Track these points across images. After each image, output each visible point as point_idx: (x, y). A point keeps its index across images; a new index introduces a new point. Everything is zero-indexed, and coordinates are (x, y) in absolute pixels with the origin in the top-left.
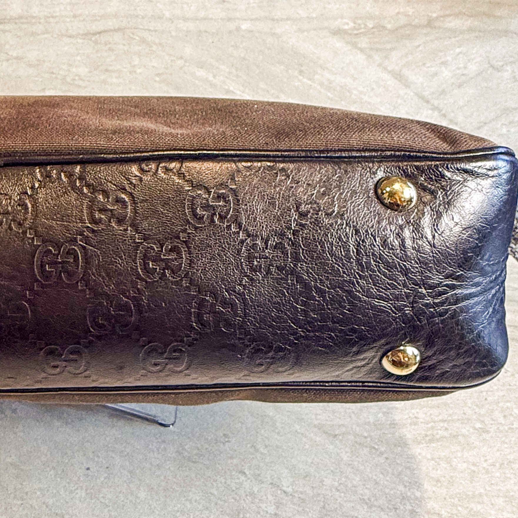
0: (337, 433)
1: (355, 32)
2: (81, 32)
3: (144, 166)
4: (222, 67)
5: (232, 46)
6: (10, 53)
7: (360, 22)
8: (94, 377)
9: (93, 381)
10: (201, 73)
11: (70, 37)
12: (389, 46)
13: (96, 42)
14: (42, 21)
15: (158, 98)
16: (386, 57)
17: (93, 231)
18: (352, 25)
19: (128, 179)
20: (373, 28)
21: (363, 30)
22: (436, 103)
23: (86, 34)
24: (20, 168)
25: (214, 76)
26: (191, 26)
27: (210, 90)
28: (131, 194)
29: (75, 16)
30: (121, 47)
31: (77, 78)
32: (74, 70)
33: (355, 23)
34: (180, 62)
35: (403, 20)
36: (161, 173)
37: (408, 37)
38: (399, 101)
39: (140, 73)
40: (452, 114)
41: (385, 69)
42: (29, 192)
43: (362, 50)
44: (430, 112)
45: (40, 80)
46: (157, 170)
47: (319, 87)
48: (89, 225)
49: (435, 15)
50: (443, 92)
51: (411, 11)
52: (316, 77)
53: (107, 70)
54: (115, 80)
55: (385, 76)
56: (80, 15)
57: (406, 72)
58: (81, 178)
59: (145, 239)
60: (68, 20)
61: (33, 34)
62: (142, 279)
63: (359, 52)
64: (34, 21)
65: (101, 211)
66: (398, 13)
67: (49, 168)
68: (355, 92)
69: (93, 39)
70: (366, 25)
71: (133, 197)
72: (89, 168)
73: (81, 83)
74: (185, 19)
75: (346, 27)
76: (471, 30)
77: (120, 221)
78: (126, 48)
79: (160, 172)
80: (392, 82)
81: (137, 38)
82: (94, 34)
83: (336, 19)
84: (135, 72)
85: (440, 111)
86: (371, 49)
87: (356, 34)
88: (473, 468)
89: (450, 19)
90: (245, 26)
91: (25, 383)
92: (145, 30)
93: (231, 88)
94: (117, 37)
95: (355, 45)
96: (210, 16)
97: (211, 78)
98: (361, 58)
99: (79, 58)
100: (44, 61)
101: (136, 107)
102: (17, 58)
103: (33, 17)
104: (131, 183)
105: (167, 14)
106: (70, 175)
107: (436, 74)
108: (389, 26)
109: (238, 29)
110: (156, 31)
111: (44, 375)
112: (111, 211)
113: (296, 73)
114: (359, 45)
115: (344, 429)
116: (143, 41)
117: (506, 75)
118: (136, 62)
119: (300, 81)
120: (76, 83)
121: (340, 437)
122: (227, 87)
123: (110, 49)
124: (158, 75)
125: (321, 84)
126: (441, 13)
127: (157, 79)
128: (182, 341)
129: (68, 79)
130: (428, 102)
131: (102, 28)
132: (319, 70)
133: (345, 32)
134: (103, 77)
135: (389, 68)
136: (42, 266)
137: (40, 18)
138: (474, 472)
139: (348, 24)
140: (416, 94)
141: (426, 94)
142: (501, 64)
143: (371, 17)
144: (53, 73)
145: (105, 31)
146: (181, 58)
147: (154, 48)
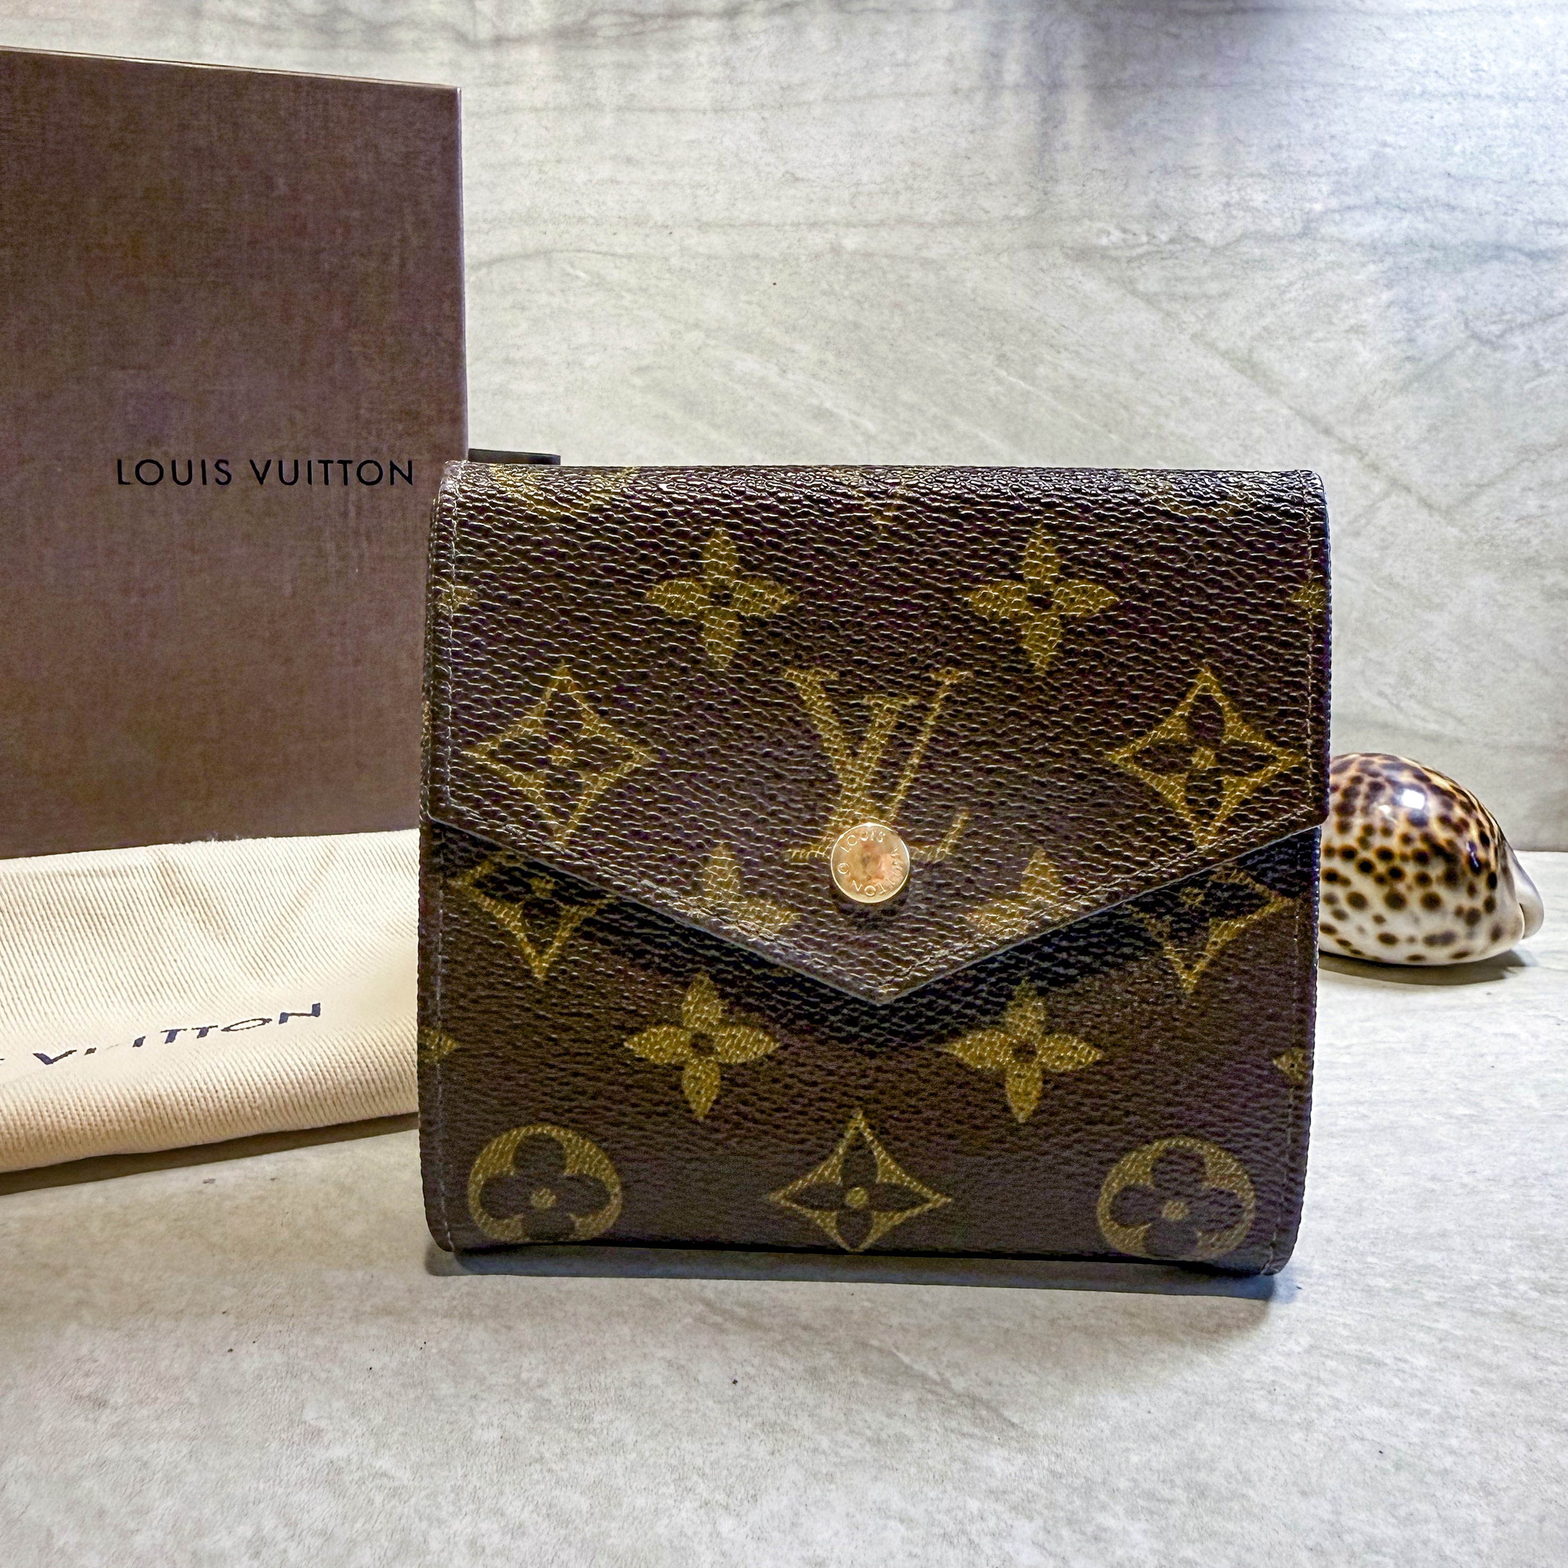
1: (1128, 253)
7: (1136, 227)
16: (1210, 316)
18: (1116, 235)
21: (1145, 249)
25: (783, 372)
33: (1124, 230)
34: (695, 337)
35: (1242, 222)
39: (595, 367)
40: (1394, 464)
41: (1211, 346)
43: (1150, 300)
47: (1048, 398)
49: (1318, 207)
52: (1041, 371)
54: (528, 387)
63: (1141, 304)
66: (1228, 204)
68: (1142, 409)
70: (1151, 235)
83: (1077, 220)
84: (581, 364)
85: (1361, 455)
86: (1172, 297)
89: (1356, 216)
92: (605, 254)
94: (533, 273)
95: (1129, 288)
96: (765, 217)
97: (773, 377)
98: (1148, 319)
105: (658, 215)
107: (1337, 360)
109: (836, 250)
110: (630, 257)
114: (1140, 287)
116: (599, 282)
119: (999, 381)
123: (517, 306)
124: (640, 370)
126: (1336, 204)
127: (637, 381)
131: (496, 252)
132: (1048, 355)
133: (1104, 254)
139: (1108, 234)
141: (1322, 409)
143: (1162, 215)
145: (500, 260)
147: (628, 300)
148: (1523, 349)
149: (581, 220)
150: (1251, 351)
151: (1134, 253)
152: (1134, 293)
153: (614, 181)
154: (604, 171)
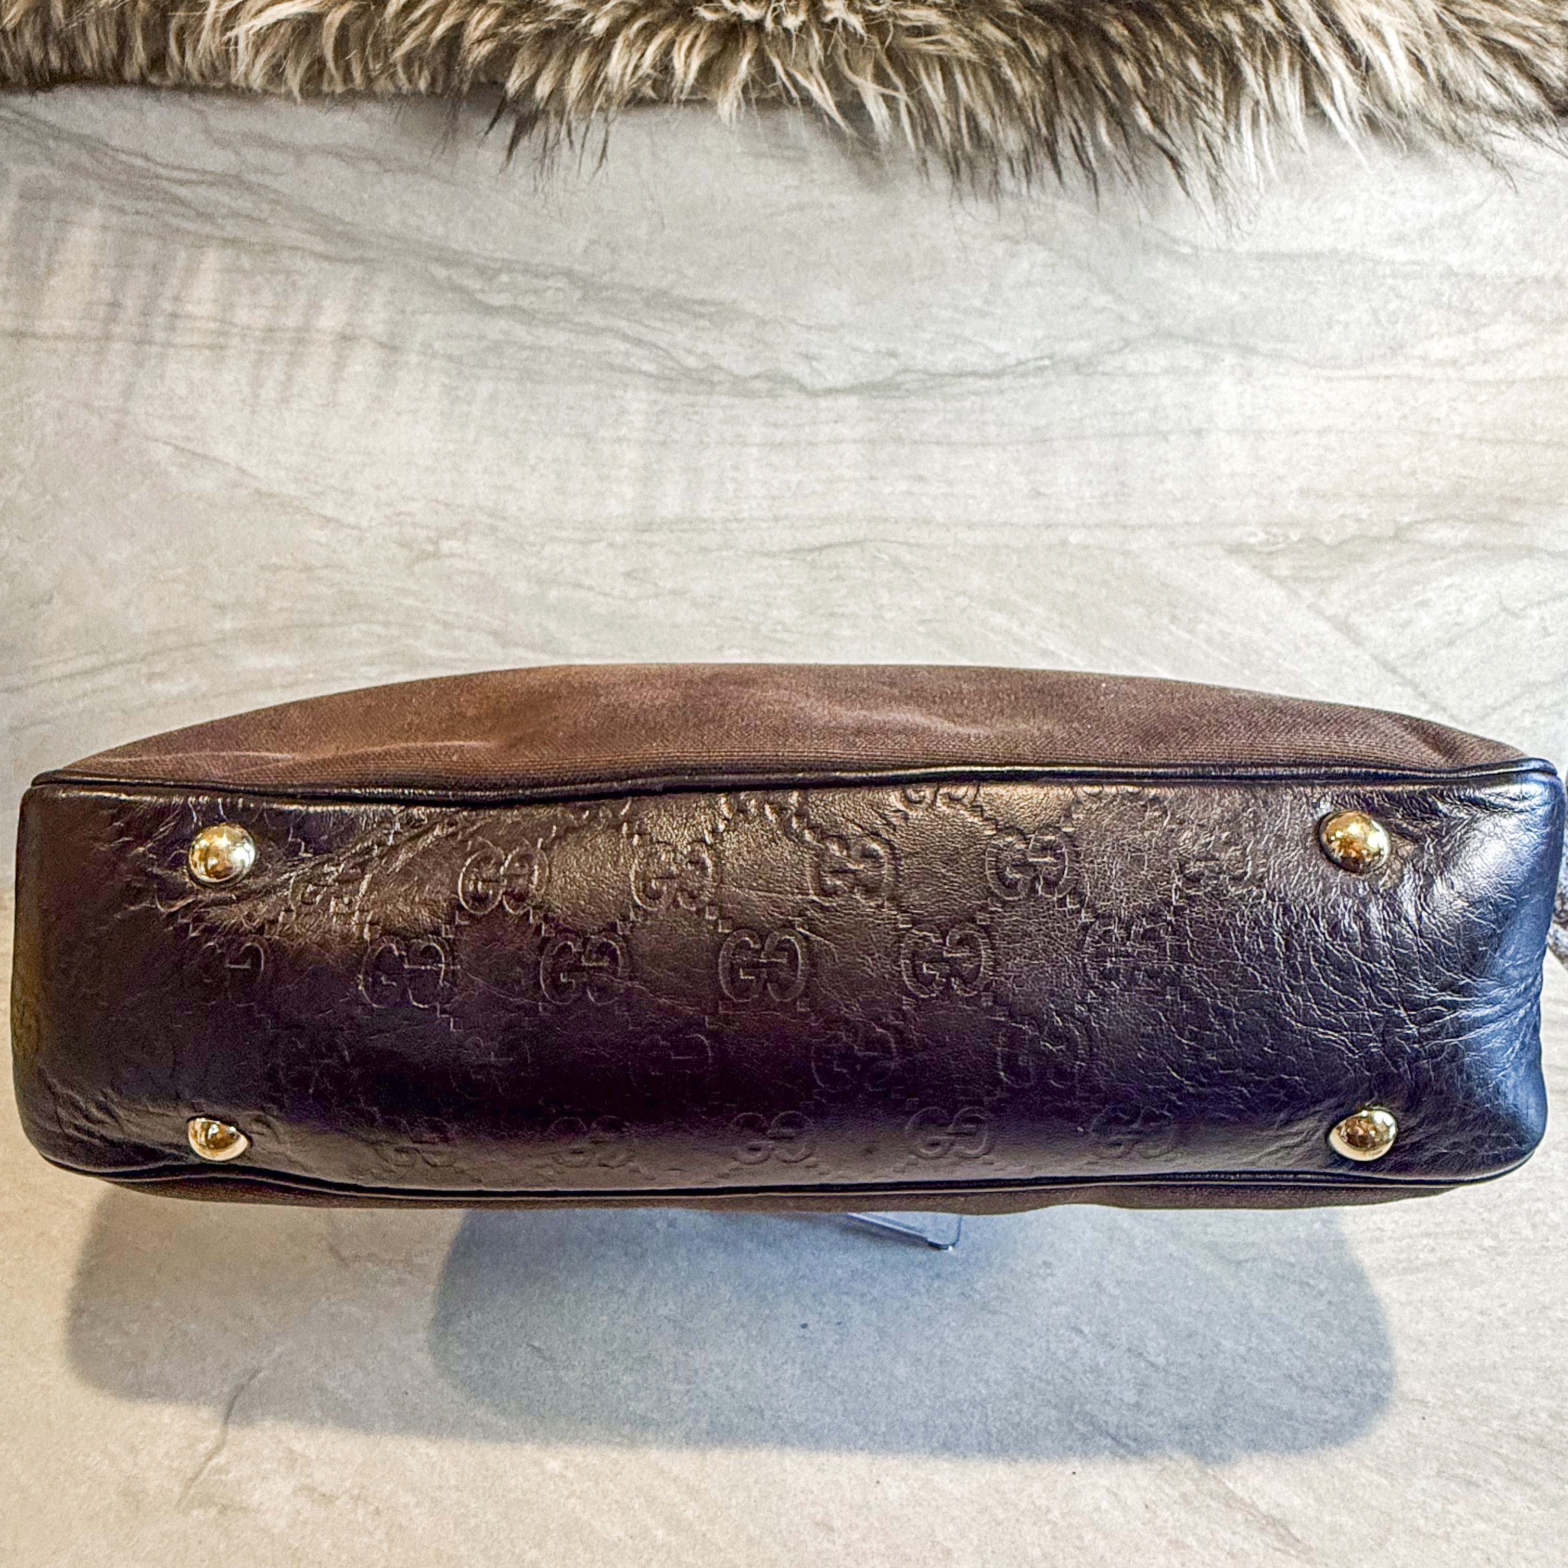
0: (1241, 1257)
1: (1267, 549)
2: (788, 548)
3: (910, 792)
4: (1035, 609)
5: (1053, 572)
6: (661, 584)
7: (1275, 530)
8: (824, 1167)
9: (822, 1174)
10: (999, 619)
11: (767, 554)
12: (1325, 573)
13: (813, 565)
14: (718, 527)
15: (931, 669)
16: (1322, 593)
17: (823, 908)
18: (1262, 536)
19: (883, 816)
20: (1300, 541)
21: (1281, 546)
22: (1408, 673)
23: (795, 551)
24: (694, 796)
25: (1022, 625)
26: (980, 536)
27: (1016, 649)
28: (888, 843)
29: (776, 519)
30: (858, 573)
31: (779, 627)
32: (775, 613)
33: (1267, 533)
34: (962, 601)
35: (1352, 528)
36: (942, 807)
37: (1361, 558)
38: (1345, 670)
39: (893, 620)
40: (1437, 694)
41: (1320, 613)
42: (709, 839)
43: (1281, 582)
44: (1398, 689)
45: (714, 631)
46: (934, 801)
47: (1204, 646)
48: (815, 898)
49: (1406, 519)
50: (1422, 654)
51: (1364, 513)
52: (1202, 627)
53: (832, 614)
54: (847, 632)
55: (1322, 626)
56: (786, 517)
57: (1356, 619)
58: (800, 815)
59: (915, 923)
60: (765, 525)
61: (705, 550)
62: (909, 994)
63: (1274, 584)
64: (704, 526)
65: (835, 873)
66: (1343, 516)
67: (742, 796)
68: (1268, 654)
69: (809, 559)
70: (1287, 537)
71: (892, 848)
72: (814, 796)
73: (786, 636)
74: (971, 526)
75: (1253, 540)
76: (1468, 546)
77: (870, 891)
78: (866, 575)
79: (939, 803)
80: (1332, 637)
81: (886, 558)
82: (811, 551)
83: (1234, 525)
84: (882, 617)
85: (1415, 687)
86: (1296, 580)
87: (1270, 553)
88: (1480, 1319)
89: (1433, 526)
90: (1075, 538)
91: (703, 1178)
92: (901, 543)
93: (1052, 648)
94: (851, 556)
95: (1267, 572)
96: (1015, 520)
97: (1015, 629)
98: (1278, 594)
99: (782, 593)
100: (720, 598)
101: (892, 684)
102: (674, 592)
103: (705, 521)
104: (889, 823)
105: (939, 517)
106: (780, 810)
107: (1407, 623)
108: (1327, 540)
109: (1064, 543)
110: (918, 546)
111: (735, 1164)
112: (854, 872)
113: (1166, 620)
114: (1275, 572)
115: (1253, 1252)
116: (896, 562)
117: (1530, 625)
118: (885, 598)
119: (1171, 633)
120: (778, 636)
121: (1249, 1265)
122: (1043, 645)
123: (839, 578)
124: (923, 622)
125: (1209, 641)
126: (1419, 517)
127: (921, 629)
128: (981, 1103)
129: (764, 630)
130: (1394, 671)
131: (825, 540)
132: (1206, 617)
133: (1251, 549)
134: (826, 626)
135: (1328, 613)
136: (733, 971)
137: (714, 522)
138: (1483, 1325)
139: (1256, 535)
140: (1375, 657)
141: (1392, 656)
142: (1520, 605)
143: (1295, 523)
144: (736, 619)
145: (829, 546)
146: (964, 593)
147: (917, 573)
148: (1537, 619)
149: (886, 520)
150: (1348, 616)
151: (1274, 548)
152: (1270, 576)
153: (910, 493)
154: (903, 486)
